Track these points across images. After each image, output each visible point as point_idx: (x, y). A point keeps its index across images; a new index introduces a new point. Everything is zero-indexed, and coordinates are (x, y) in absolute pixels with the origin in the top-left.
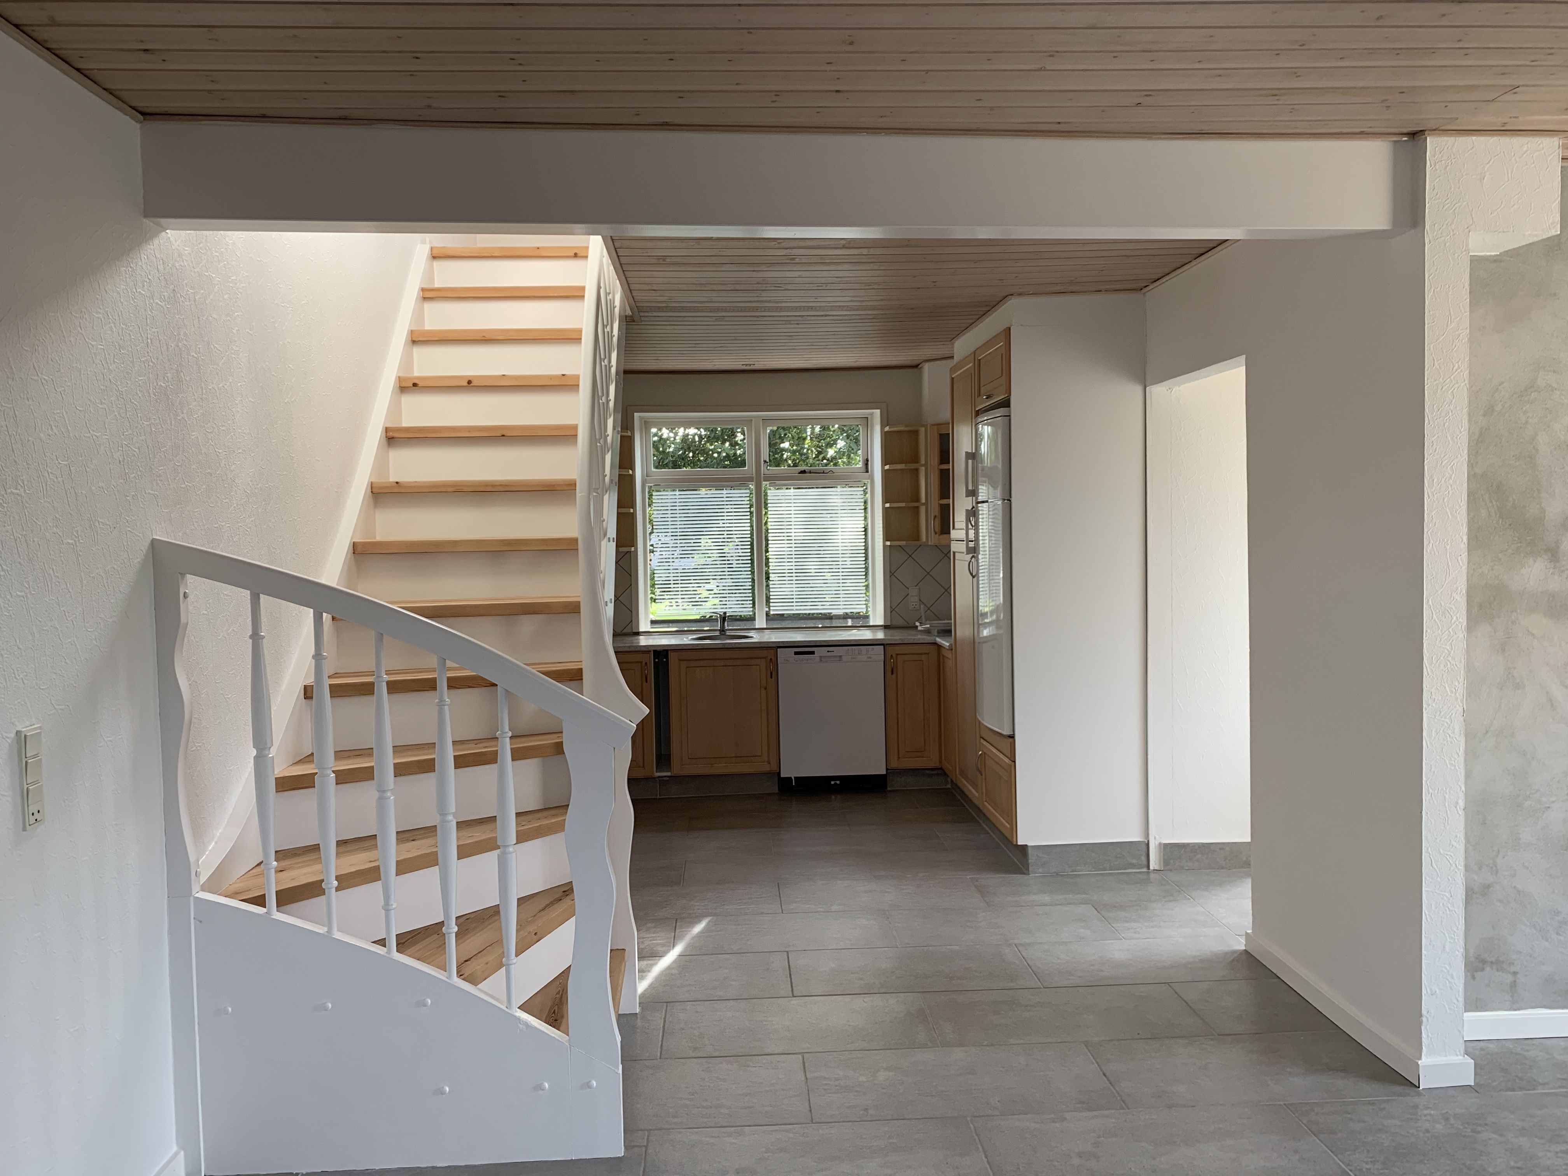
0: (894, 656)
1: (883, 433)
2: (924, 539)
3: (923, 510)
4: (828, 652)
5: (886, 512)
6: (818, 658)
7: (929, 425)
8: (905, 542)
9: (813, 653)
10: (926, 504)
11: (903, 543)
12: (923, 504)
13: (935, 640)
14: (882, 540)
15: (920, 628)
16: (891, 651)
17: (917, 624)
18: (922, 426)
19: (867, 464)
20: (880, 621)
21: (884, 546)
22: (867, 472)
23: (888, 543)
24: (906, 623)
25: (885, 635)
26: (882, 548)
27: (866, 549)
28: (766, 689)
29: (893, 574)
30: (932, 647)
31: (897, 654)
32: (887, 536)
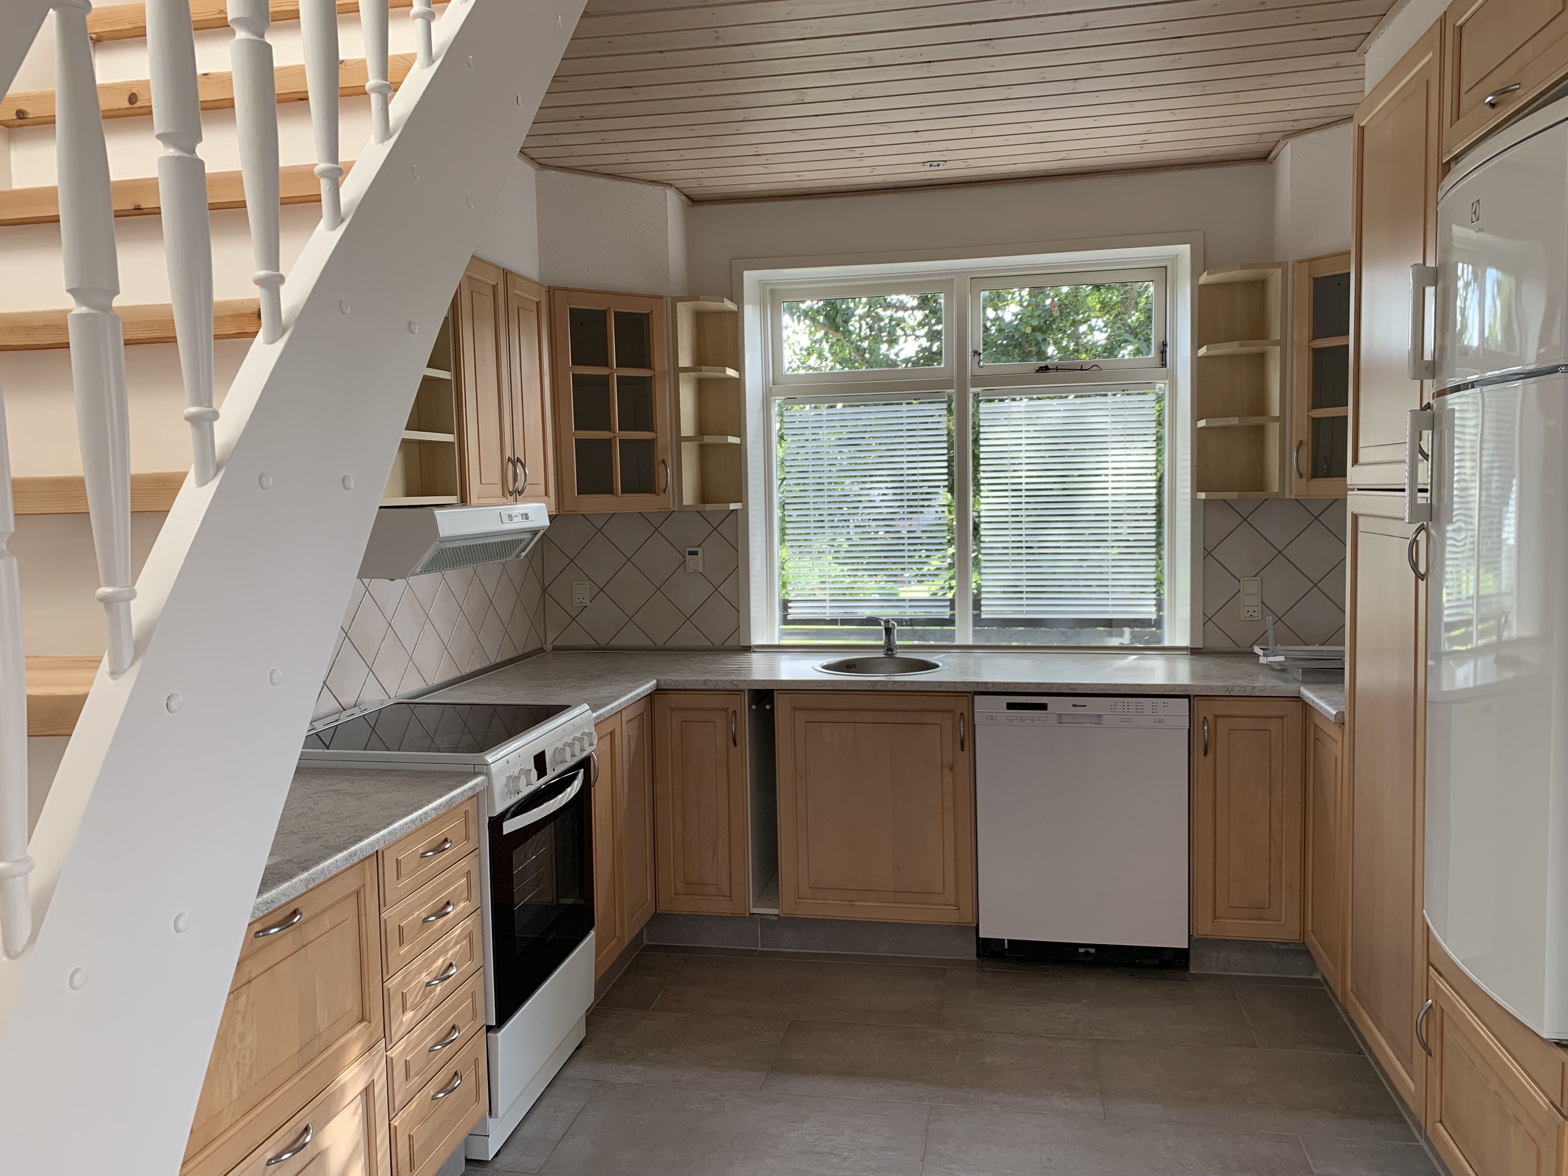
0: (1210, 719)
1: (1196, 289)
2: (1275, 487)
3: (1273, 432)
4: (1075, 706)
5: (1200, 438)
6: (1055, 717)
7: (1290, 264)
8: (1236, 493)
9: (1043, 707)
10: (1281, 419)
11: (1233, 495)
12: (1276, 419)
13: (1299, 692)
14: (1189, 490)
15: (1263, 660)
16: (1204, 709)
17: (1257, 650)
18: (1279, 265)
19: (1163, 352)
20: (1184, 640)
21: (1194, 501)
22: (1164, 365)
23: (1202, 496)
24: (1233, 645)
25: (1193, 674)
26: (1189, 503)
27: (1159, 507)
28: (952, 768)
29: (1210, 553)
30: (1292, 704)
31: (1216, 717)
32: (1200, 482)
